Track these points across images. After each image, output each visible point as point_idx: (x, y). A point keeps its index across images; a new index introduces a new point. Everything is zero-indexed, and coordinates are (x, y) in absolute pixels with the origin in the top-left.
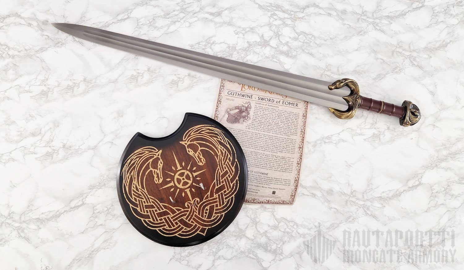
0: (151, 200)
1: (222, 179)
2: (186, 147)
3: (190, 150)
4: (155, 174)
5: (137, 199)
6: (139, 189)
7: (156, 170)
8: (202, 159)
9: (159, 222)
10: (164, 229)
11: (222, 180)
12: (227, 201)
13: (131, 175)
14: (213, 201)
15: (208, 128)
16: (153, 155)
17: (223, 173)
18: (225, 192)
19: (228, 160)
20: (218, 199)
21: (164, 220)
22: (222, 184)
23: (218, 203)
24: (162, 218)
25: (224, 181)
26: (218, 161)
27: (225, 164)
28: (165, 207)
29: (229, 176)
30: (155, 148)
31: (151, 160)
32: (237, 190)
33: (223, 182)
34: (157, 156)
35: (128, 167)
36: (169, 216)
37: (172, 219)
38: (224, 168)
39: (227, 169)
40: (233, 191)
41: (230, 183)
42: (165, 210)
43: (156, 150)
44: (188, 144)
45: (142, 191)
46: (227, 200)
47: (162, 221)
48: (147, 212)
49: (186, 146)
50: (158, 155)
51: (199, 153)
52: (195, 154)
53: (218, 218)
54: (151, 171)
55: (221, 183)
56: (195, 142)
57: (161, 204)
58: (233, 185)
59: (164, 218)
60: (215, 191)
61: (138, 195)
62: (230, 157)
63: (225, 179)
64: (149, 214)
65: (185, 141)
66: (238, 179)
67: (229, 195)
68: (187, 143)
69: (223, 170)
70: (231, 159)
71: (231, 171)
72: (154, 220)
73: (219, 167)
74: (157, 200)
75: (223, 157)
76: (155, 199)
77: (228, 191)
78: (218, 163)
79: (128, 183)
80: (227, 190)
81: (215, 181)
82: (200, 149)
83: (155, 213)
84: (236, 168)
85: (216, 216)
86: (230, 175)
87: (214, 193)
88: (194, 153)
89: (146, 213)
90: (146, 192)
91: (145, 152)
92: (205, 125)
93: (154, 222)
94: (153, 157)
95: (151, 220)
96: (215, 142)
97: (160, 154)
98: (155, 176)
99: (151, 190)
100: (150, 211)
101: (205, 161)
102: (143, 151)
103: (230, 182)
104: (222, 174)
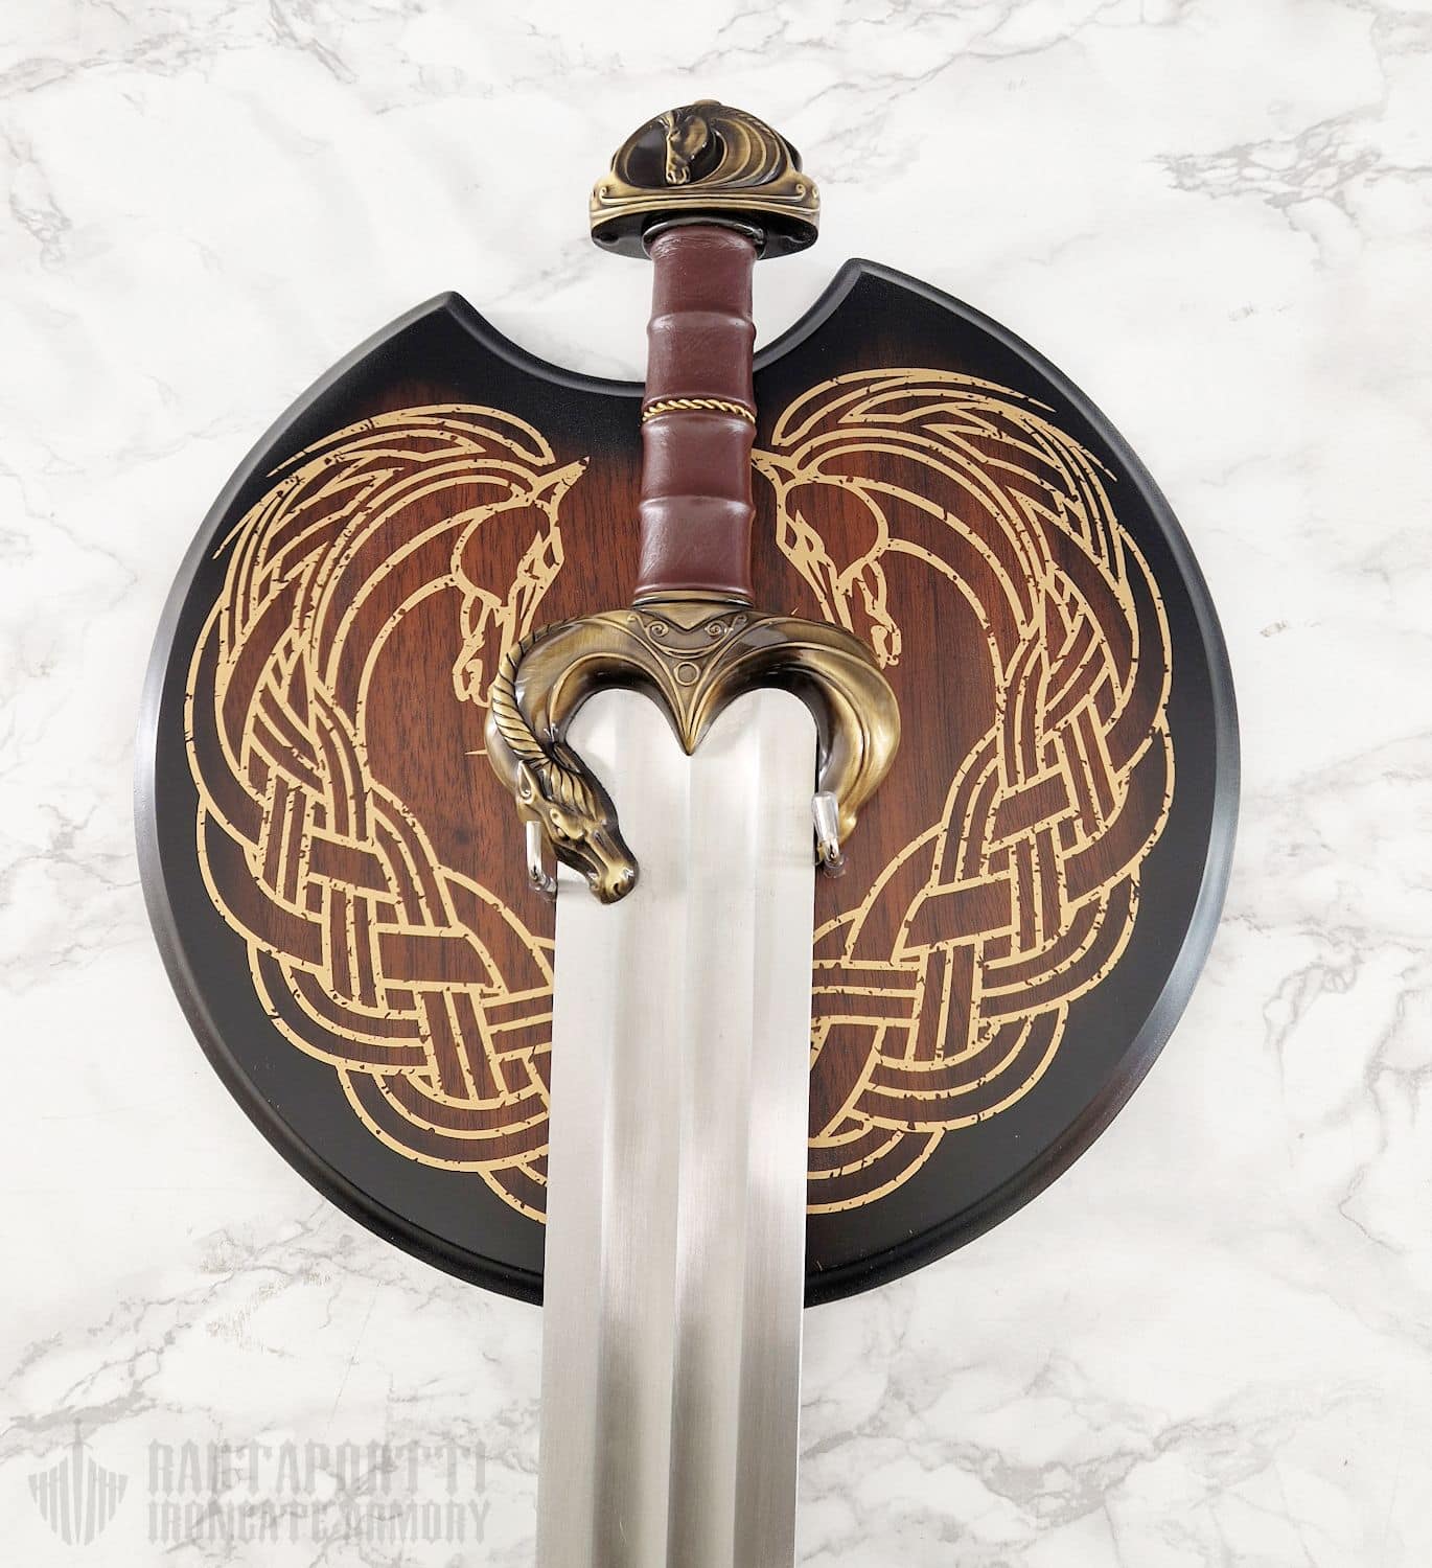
0: (373, 813)
1: (998, 834)
2: (781, 500)
3: (802, 528)
4: (473, 626)
5: (271, 774)
6: (311, 696)
7: (491, 601)
8: (874, 630)
9: (381, 1010)
10: (397, 1084)
11: (997, 846)
12: (994, 1030)
13: (290, 576)
14: (877, 992)
15: (995, 406)
16: (504, 482)
17: (1021, 787)
18: (998, 948)
19: (1088, 702)
20: (920, 987)
21: (420, 1014)
22: (985, 877)
23: (912, 1025)
24: (416, 987)
25: (1013, 859)
26: (1001, 681)
27: (1061, 724)
28: (469, 906)
29: (1066, 827)
30: (535, 434)
31: (478, 515)
32: (1105, 970)
33: (999, 862)
34: (533, 496)
35: (289, 510)
36: (473, 989)
37: (491, 1022)
38: (1040, 753)
39: (1063, 767)
40: (1064, 966)
41: (1063, 893)
42: (457, 929)
43: (540, 454)
44: (803, 477)
45: (328, 724)
46: (996, 1023)
47: (407, 1015)
48: (314, 903)
49: (782, 491)
50: (547, 494)
51: (867, 570)
52: (832, 571)
53: (881, 1153)
54: (453, 595)
55: (984, 870)
56: (858, 486)
57: (442, 873)
58: (1084, 917)
59: (424, 995)
60: (910, 915)
61: (285, 743)
62: (1115, 680)
63: (1023, 848)
64: (324, 919)
65: (787, 451)
66: (1136, 877)
67: (1021, 986)
68: (796, 472)
69: (1031, 770)
70: (1122, 699)
71: (1093, 793)
72: (341, 983)
73: (996, 732)
74: (419, 830)
75: (1057, 666)
76: (410, 819)
77: (1023, 949)
78: (1001, 698)
79: (249, 630)
80: (1016, 941)
81: (939, 830)
82: (884, 542)
83: (375, 929)
84: (1146, 781)
85: (868, 1128)
86: (1079, 823)
87: (904, 932)
88: (826, 559)
89: (298, 908)
90: (359, 739)
91: (451, 444)
92: (979, 382)
93: (340, 1000)
94: (506, 495)
95: (324, 975)
96: (1020, 526)
97: (560, 491)
98: (473, 641)
99: (404, 742)
100: (339, 899)
101: (897, 648)
102: (441, 427)
103: (1062, 880)
104: (1009, 793)
